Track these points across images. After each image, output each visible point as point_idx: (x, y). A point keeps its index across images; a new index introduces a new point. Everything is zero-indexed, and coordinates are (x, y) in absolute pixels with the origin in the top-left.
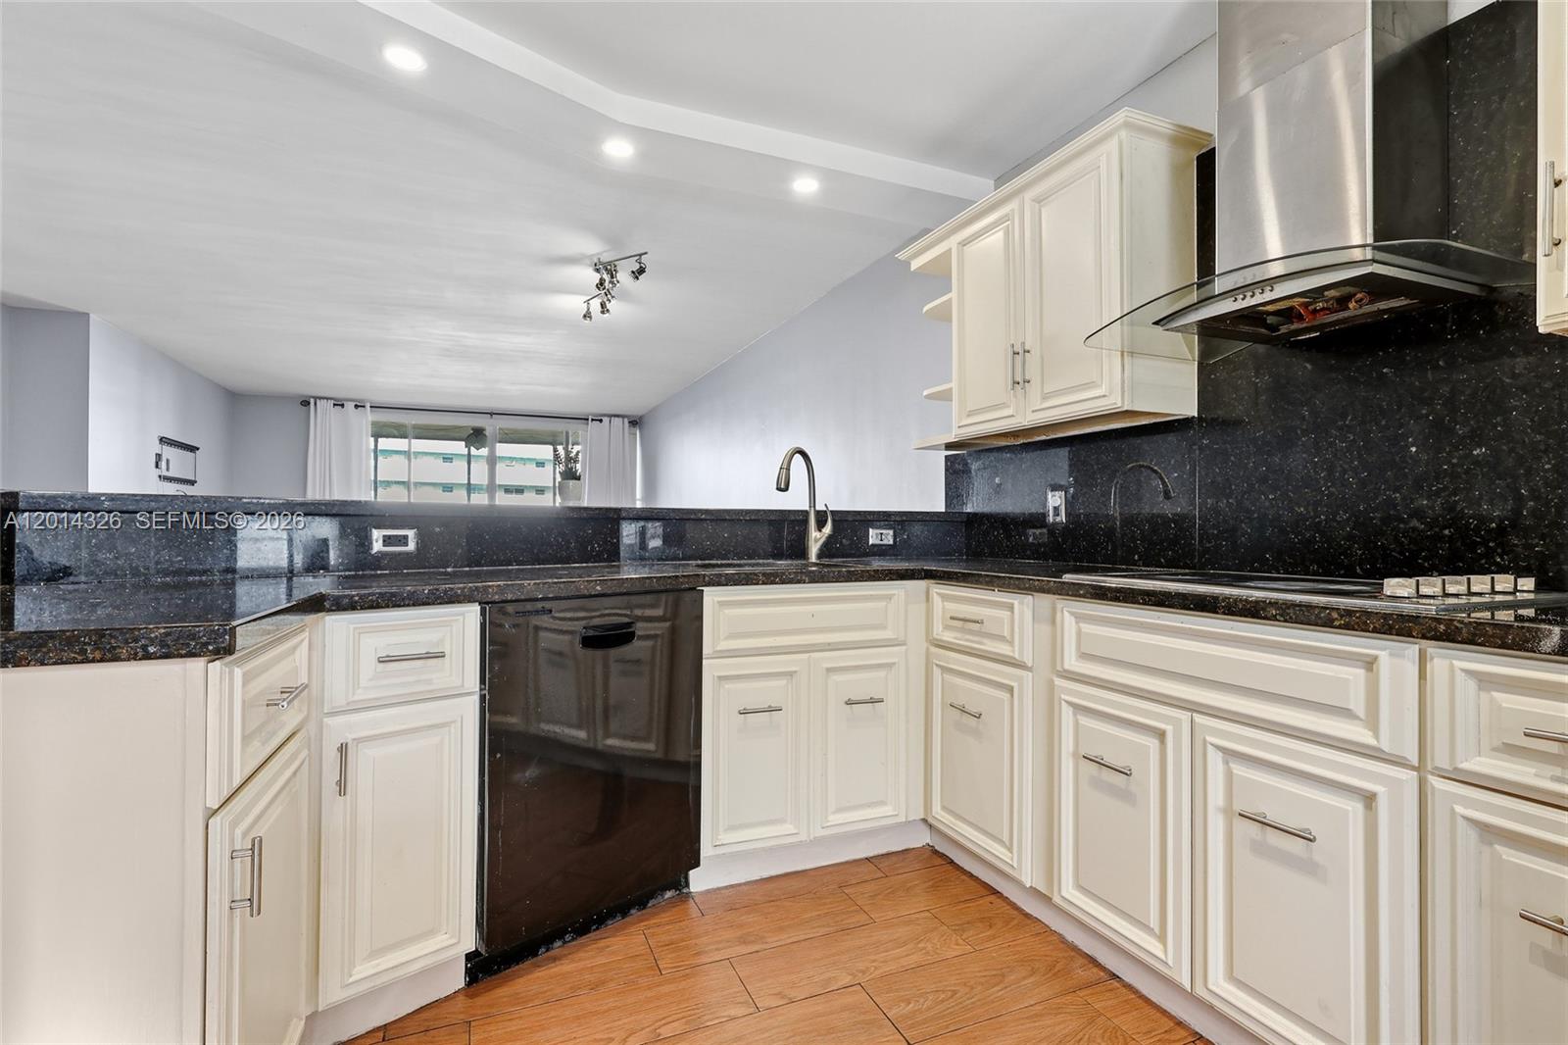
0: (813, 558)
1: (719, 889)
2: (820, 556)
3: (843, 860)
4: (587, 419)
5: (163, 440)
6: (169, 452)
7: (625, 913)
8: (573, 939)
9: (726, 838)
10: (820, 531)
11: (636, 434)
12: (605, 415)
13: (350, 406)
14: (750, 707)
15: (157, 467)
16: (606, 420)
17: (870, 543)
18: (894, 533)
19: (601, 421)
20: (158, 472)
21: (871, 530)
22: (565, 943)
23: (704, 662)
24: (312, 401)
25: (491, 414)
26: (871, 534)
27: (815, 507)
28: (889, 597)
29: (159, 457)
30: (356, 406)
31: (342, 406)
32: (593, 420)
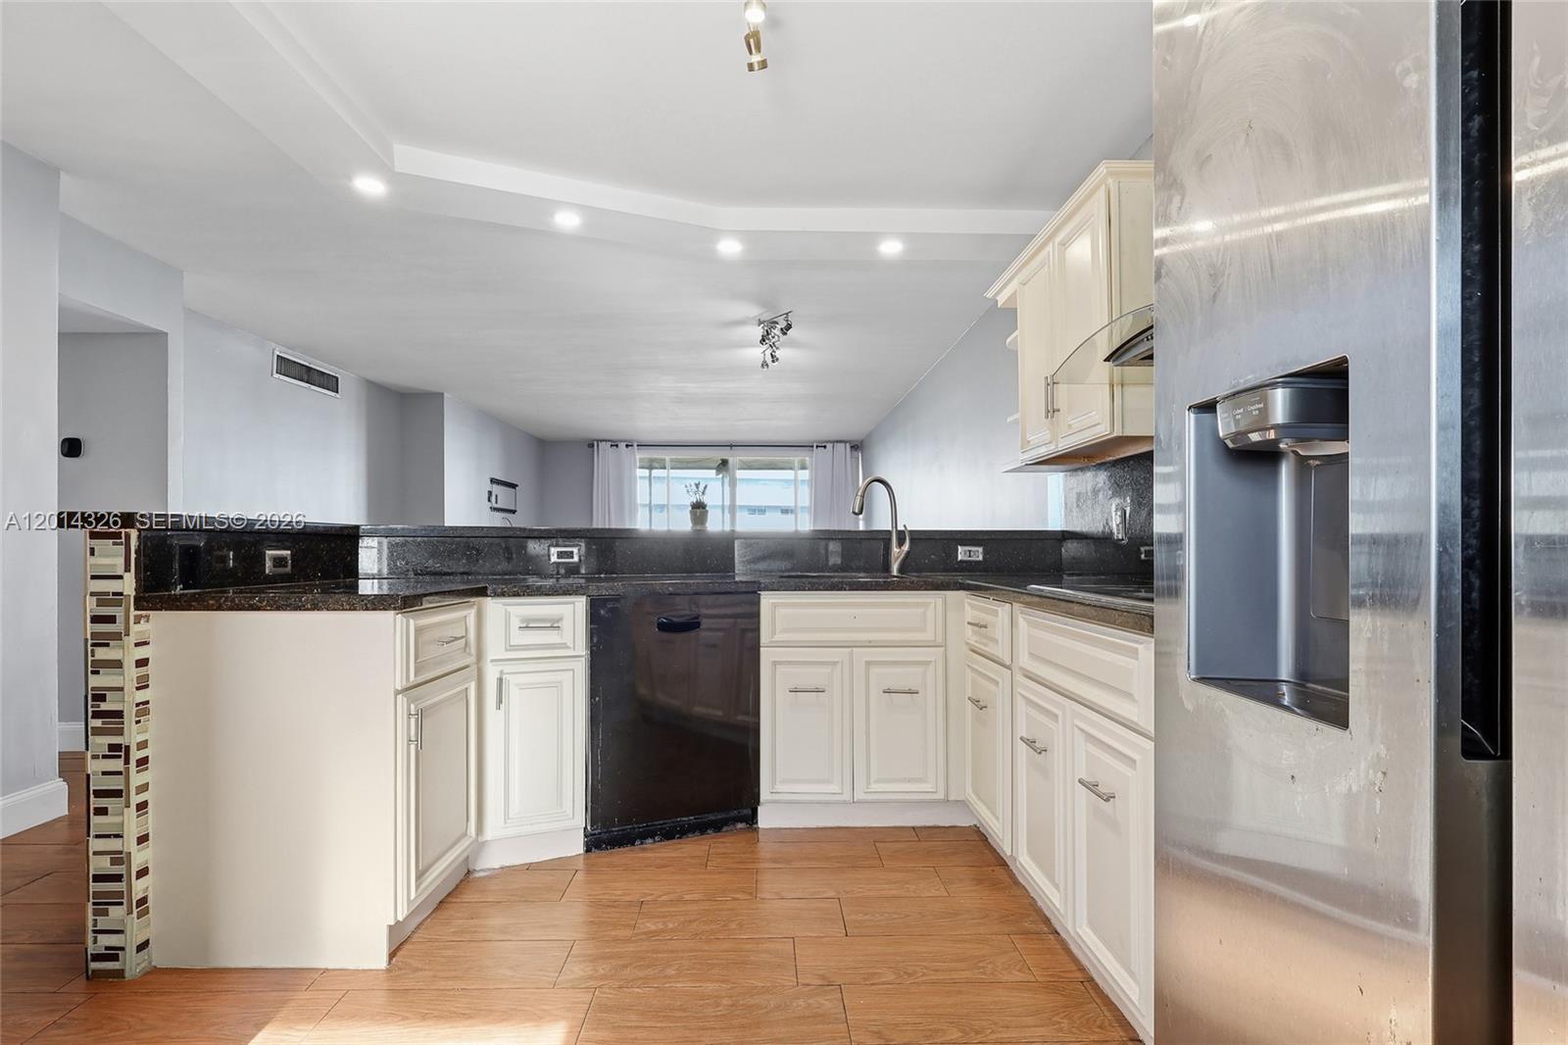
0: (895, 573)
1: (781, 829)
2: (901, 570)
3: (892, 825)
4: (812, 446)
5: (493, 481)
6: (497, 489)
7: (703, 832)
8: (661, 840)
9: (780, 787)
10: (900, 547)
11: (858, 458)
12: (827, 442)
13: (622, 445)
14: (800, 687)
15: (489, 500)
16: (829, 446)
17: (960, 558)
18: (984, 549)
19: (825, 447)
20: (489, 505)
21: (959, 547)
22: (655, 842)
23: (761, 649)
24: (595, 443)
25: (731, 446)
26: (960, 551)
27: (896, 527)
28: (926, 605)
29: (490, 493)
30: (627, 446)
31: (617, 446)
32: (817, 447)
